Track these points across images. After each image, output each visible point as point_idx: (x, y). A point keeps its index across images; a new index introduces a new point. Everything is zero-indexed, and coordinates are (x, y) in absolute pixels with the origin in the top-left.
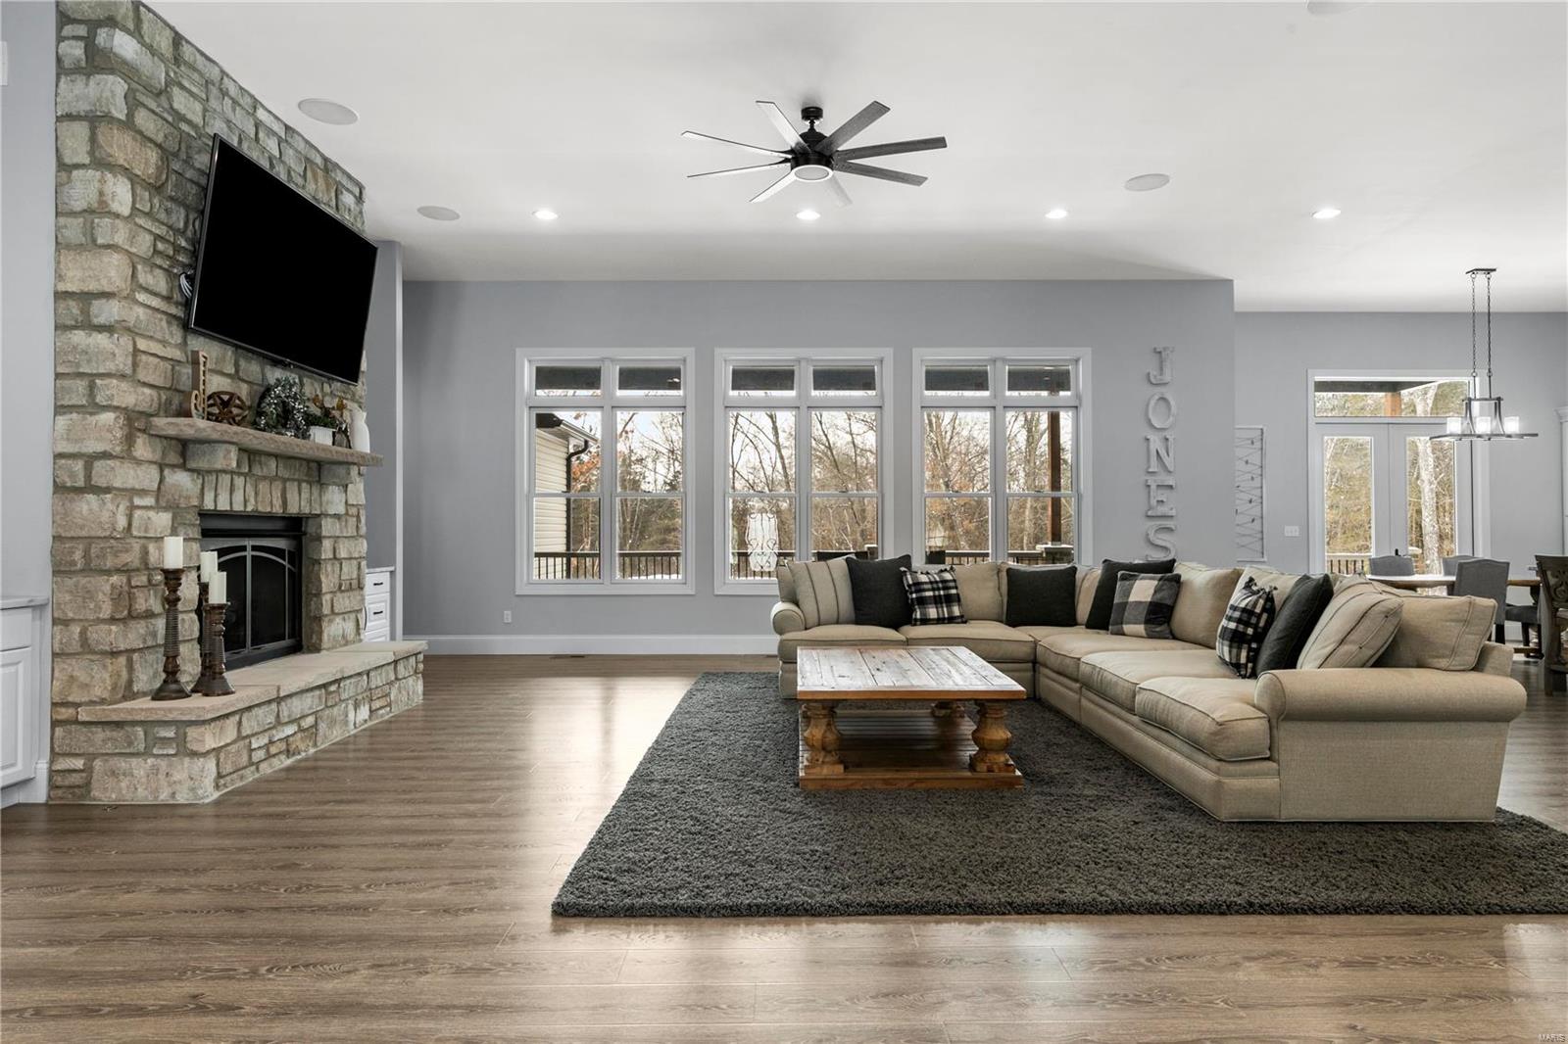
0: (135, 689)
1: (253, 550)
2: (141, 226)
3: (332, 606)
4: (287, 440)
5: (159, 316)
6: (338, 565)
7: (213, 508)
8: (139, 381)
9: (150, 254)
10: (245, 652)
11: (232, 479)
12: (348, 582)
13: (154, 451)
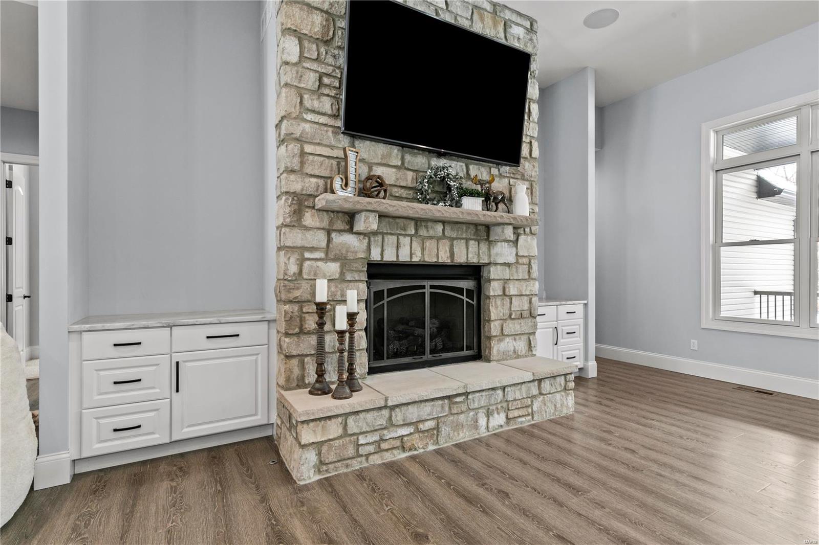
0: (307, 382)
1: (431, 288)
2: (308, 68)
3: (502, 329)
4: (441, 210)
5: (325, 129)
6: (508, 300)
7: (379, 259)
8: (307, 174)
9: (317, 86)
10: (425, 358)
11: (398, 239)
12: (520, 312)
13: (322, 221)
